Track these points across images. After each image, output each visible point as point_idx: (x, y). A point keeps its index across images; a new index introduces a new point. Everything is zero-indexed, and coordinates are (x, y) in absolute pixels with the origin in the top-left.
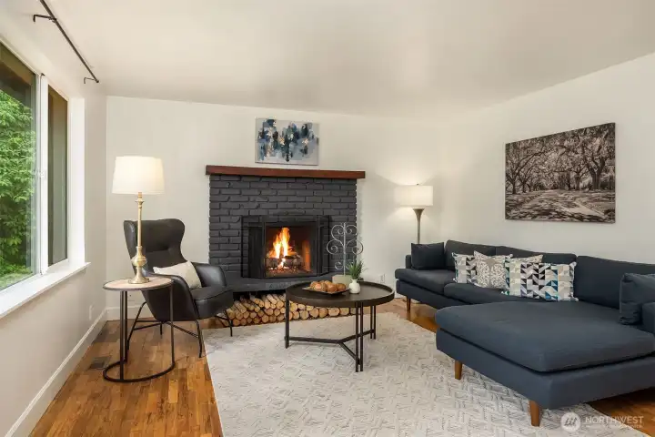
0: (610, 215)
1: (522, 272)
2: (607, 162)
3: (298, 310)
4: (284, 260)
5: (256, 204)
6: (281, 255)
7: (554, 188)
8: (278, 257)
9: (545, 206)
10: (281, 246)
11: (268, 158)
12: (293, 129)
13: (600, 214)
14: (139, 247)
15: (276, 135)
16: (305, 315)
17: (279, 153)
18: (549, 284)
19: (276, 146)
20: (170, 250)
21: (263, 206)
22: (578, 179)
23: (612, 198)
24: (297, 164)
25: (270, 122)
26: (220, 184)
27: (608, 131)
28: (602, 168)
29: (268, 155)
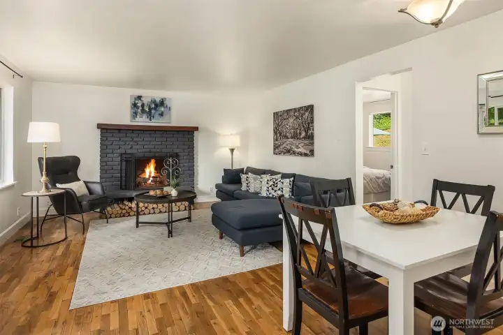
0: (312, 153)
1: (267, 183)
2: (310, 125)
3: (153, 208)
4: (151, 179)
5: (130, 146)
6: (150, 176)
7: (292, 138)
8: (147, 177)
9: (288, 147)
10: (150, 171)
11: (138, 119)
12: (154, 102)
13: (308, 152)
14: (44, 173)
15: (143, 105)
16: (157, 211)
17: (145, 116)
18: (279, 190)
19: (143, 112)
20: (70, 174)
21: (134, 147)
22: (300, 133)
23: (312, 144)
24: (157, 122)
25: (139, 98)
26: (107, 135)
27: (310, 108)
28: (309, 129)
29: (138, 116)
